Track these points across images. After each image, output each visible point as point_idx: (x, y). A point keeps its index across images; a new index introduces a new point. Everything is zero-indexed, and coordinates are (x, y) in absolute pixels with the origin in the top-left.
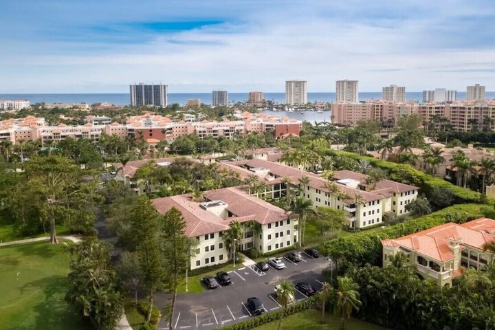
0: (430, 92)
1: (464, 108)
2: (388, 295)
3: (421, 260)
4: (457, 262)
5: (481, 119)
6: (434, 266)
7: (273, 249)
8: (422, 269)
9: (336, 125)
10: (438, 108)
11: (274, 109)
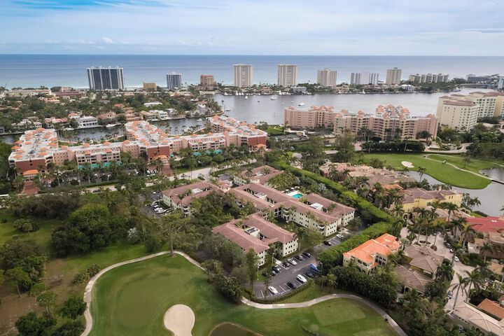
0: (357, 74)
1: (383, 120)
2: (347, 280)
3: (359, 261)
4: (374, 262)
5: (394, 128)
6: (365, 264)
7: (288, 254)
8: (359, 265)
9: (288, 127)
10: (365, 119)
11: (226, 94)
